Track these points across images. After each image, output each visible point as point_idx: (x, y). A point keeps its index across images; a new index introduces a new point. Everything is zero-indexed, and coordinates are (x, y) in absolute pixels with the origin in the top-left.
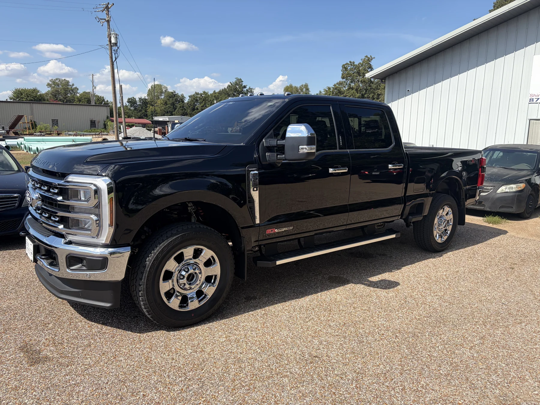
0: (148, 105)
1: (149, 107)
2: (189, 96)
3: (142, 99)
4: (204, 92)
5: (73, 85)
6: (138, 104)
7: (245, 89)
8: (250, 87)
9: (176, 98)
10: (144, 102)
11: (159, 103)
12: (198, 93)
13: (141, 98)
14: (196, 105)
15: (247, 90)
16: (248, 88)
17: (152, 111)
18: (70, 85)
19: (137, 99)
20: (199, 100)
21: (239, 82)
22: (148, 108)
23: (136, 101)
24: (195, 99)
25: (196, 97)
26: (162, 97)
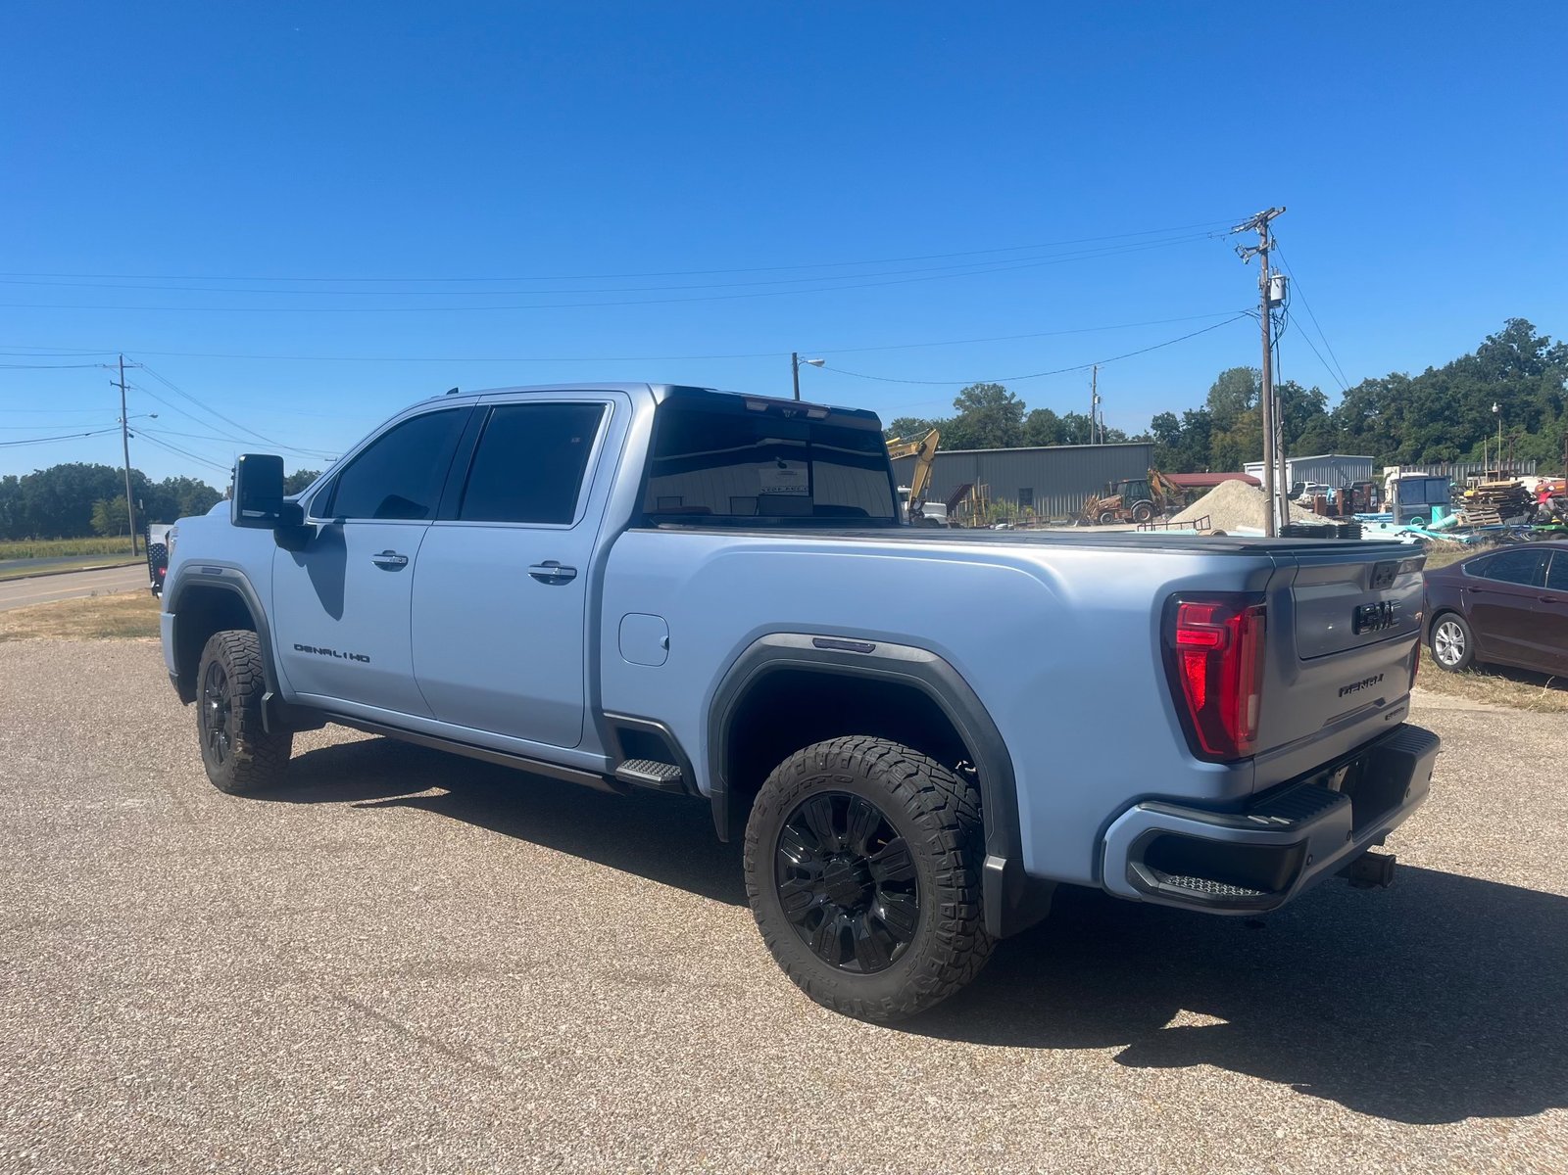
0: (1213, 431)
1: (1217, 436)
2: (1345, 393)
3: (1194, 415)
4: (1394, 376)
5: (1013, 395)
6: (1181, 429)
7: (1544, 352)
8: (1559, 343)
9: (1295, 401)
10: (1201, 424)
11: (1247, 420)
12: (1375, 380)
13: (1190, 413)
14: (1367, 416)
15: (1549, 353)
16: (1553, 344)
17: (1224, 448)
18: (1006, 398)
19: (1180, 417)
20: (1379, 401)
21: (1521, 328)
22: (1210, 439)
23: (1176, 423)
24: (1362, 399)
25: (1369, 393)
26: (1253, 403)
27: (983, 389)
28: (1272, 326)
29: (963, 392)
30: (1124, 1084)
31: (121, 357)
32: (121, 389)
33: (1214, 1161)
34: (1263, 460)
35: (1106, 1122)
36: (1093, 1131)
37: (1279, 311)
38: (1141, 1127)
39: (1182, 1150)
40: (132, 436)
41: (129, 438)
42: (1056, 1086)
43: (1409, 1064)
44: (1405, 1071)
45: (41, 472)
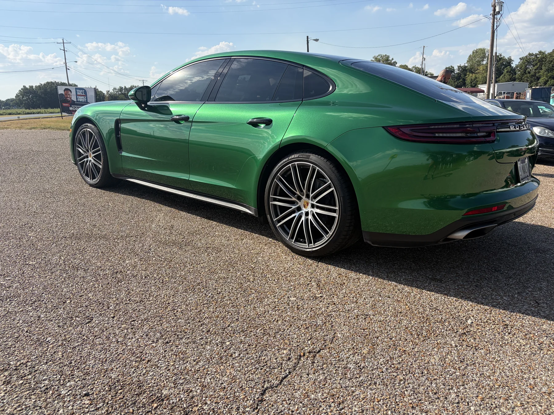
0: (468, 73)
1: (469, 75)
2: (520, 59)
3: (461, 67)
4: (540, 52)
5: (393, 59)
6: (455, 73)
9: (501, 61)
10: (464, 70)
11: (481, 69)
12: (533, 53)
14: (528, 68)
17: (472, 80)
18: (390, 60)
19: (456, 68)
20: (533, 62)
22: (467, 76)
23: (454, 70)
24: (527, 61)
25: (530, 59)
26: (484, 62)
27: (381, 57)
28: (495, 22)
29: (374, 58)
30: (393, 296)
31: (63, 40)
32: (64, 51)
33: (433, 334)
34: (486, 84)
35: (380, 313)
36: (372, 317)
37: (499, 16)
38: (397, 316)
39: (416, 328)
40: (69, 69)
41: (68, 70)
42: (358, 295)
43: (538, 292)
44: (537, 296)
45: (42, 84)
